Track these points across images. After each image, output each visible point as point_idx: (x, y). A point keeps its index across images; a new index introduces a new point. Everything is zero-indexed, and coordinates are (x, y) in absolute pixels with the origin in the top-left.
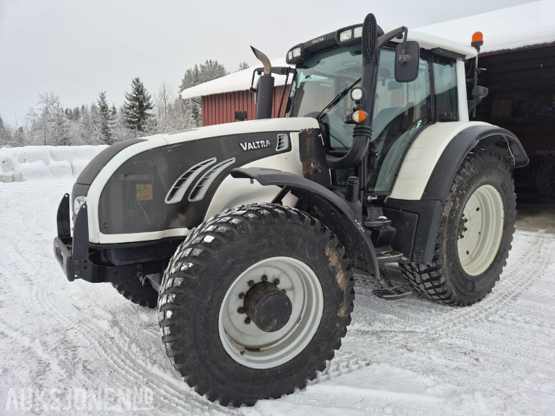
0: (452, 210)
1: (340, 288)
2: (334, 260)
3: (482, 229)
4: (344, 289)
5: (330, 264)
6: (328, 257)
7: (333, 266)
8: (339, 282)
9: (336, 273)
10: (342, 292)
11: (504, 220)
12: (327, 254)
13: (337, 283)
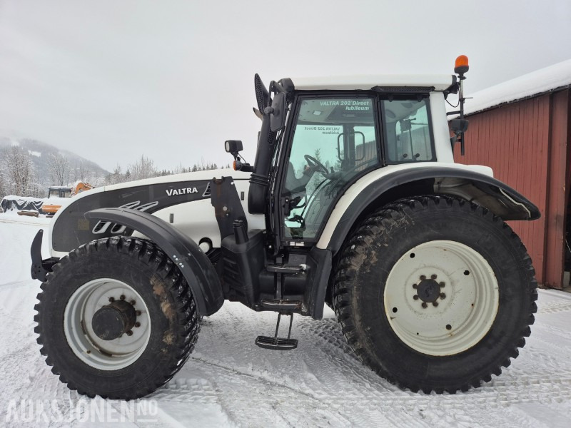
0: (365, 264)
1: (165, 317)
2: (158, 290)
3: (475, 301)
4: (171, 319)
5: (154, 292)
6: (152, 286)
7: (157, 295)
8: (164, 310)
9: (161, 302)
10: (168, 320)
11: (499, 291)
12: (151, 283)
13: (161, 311)
